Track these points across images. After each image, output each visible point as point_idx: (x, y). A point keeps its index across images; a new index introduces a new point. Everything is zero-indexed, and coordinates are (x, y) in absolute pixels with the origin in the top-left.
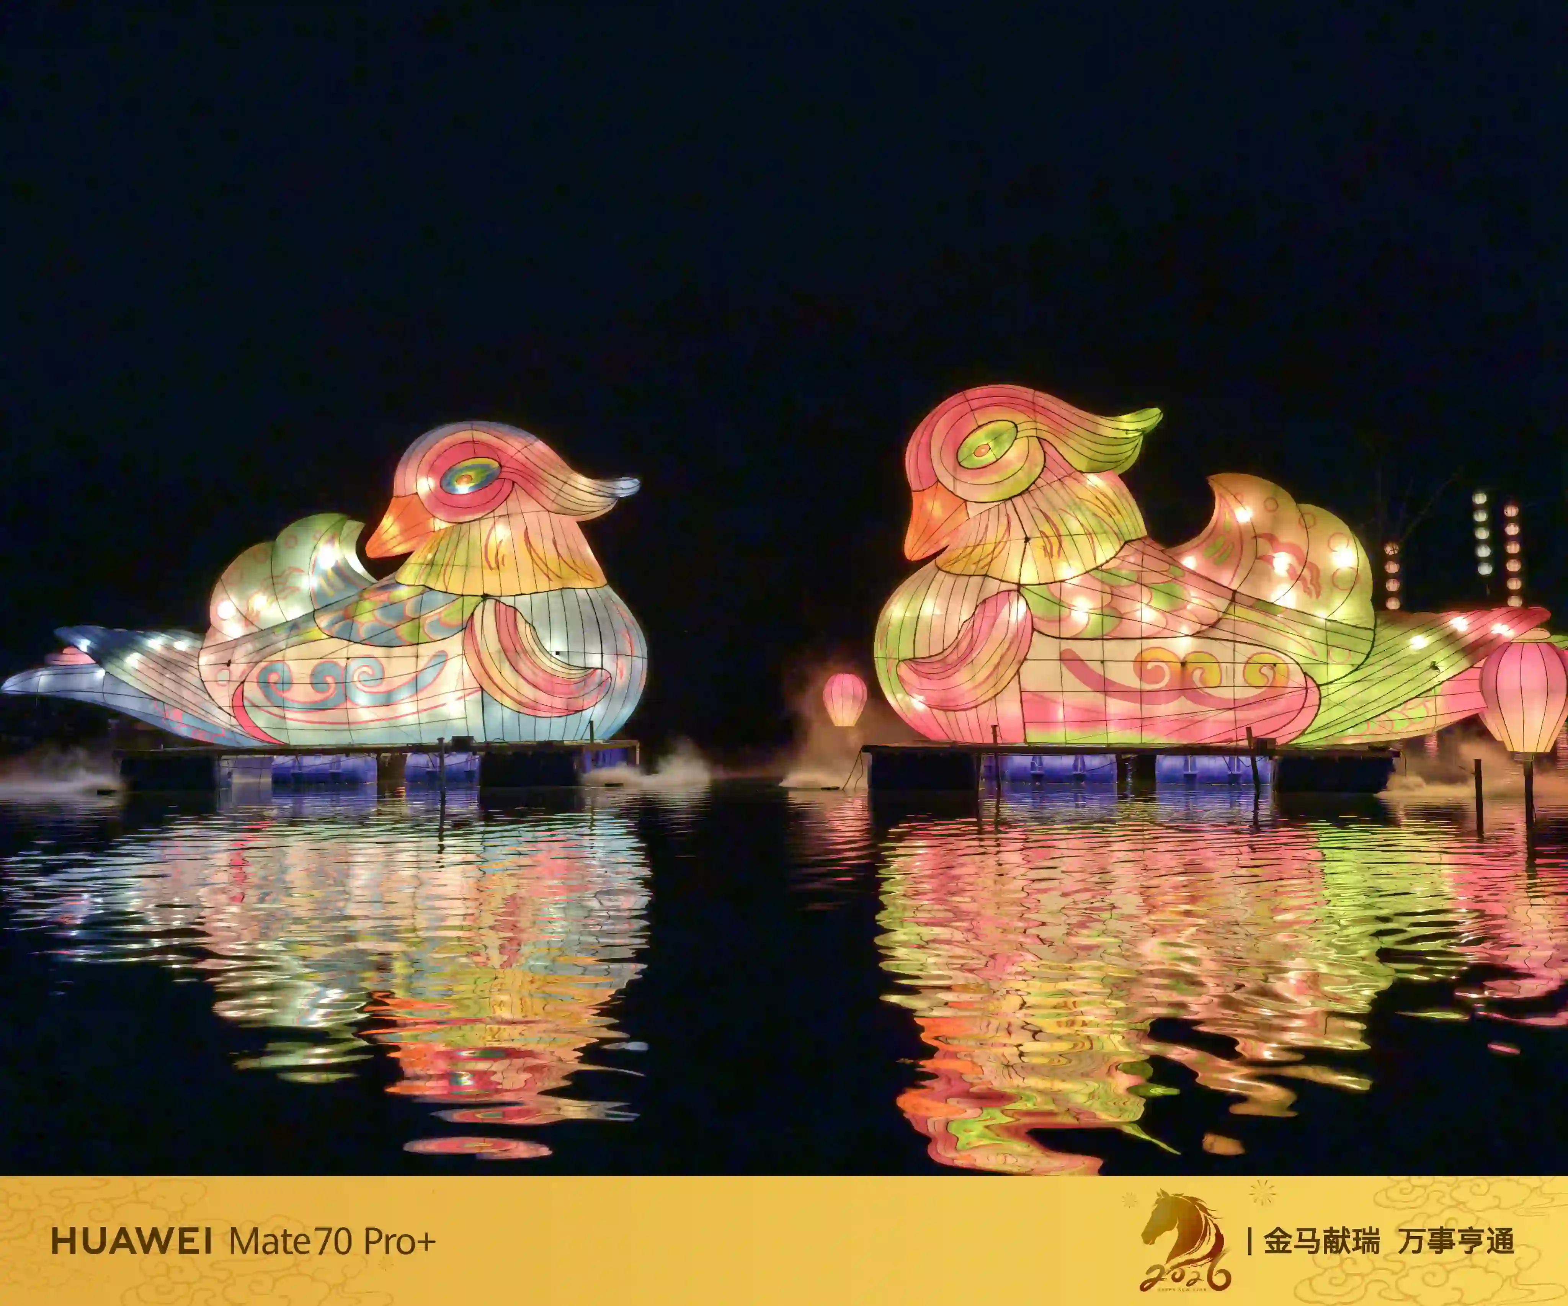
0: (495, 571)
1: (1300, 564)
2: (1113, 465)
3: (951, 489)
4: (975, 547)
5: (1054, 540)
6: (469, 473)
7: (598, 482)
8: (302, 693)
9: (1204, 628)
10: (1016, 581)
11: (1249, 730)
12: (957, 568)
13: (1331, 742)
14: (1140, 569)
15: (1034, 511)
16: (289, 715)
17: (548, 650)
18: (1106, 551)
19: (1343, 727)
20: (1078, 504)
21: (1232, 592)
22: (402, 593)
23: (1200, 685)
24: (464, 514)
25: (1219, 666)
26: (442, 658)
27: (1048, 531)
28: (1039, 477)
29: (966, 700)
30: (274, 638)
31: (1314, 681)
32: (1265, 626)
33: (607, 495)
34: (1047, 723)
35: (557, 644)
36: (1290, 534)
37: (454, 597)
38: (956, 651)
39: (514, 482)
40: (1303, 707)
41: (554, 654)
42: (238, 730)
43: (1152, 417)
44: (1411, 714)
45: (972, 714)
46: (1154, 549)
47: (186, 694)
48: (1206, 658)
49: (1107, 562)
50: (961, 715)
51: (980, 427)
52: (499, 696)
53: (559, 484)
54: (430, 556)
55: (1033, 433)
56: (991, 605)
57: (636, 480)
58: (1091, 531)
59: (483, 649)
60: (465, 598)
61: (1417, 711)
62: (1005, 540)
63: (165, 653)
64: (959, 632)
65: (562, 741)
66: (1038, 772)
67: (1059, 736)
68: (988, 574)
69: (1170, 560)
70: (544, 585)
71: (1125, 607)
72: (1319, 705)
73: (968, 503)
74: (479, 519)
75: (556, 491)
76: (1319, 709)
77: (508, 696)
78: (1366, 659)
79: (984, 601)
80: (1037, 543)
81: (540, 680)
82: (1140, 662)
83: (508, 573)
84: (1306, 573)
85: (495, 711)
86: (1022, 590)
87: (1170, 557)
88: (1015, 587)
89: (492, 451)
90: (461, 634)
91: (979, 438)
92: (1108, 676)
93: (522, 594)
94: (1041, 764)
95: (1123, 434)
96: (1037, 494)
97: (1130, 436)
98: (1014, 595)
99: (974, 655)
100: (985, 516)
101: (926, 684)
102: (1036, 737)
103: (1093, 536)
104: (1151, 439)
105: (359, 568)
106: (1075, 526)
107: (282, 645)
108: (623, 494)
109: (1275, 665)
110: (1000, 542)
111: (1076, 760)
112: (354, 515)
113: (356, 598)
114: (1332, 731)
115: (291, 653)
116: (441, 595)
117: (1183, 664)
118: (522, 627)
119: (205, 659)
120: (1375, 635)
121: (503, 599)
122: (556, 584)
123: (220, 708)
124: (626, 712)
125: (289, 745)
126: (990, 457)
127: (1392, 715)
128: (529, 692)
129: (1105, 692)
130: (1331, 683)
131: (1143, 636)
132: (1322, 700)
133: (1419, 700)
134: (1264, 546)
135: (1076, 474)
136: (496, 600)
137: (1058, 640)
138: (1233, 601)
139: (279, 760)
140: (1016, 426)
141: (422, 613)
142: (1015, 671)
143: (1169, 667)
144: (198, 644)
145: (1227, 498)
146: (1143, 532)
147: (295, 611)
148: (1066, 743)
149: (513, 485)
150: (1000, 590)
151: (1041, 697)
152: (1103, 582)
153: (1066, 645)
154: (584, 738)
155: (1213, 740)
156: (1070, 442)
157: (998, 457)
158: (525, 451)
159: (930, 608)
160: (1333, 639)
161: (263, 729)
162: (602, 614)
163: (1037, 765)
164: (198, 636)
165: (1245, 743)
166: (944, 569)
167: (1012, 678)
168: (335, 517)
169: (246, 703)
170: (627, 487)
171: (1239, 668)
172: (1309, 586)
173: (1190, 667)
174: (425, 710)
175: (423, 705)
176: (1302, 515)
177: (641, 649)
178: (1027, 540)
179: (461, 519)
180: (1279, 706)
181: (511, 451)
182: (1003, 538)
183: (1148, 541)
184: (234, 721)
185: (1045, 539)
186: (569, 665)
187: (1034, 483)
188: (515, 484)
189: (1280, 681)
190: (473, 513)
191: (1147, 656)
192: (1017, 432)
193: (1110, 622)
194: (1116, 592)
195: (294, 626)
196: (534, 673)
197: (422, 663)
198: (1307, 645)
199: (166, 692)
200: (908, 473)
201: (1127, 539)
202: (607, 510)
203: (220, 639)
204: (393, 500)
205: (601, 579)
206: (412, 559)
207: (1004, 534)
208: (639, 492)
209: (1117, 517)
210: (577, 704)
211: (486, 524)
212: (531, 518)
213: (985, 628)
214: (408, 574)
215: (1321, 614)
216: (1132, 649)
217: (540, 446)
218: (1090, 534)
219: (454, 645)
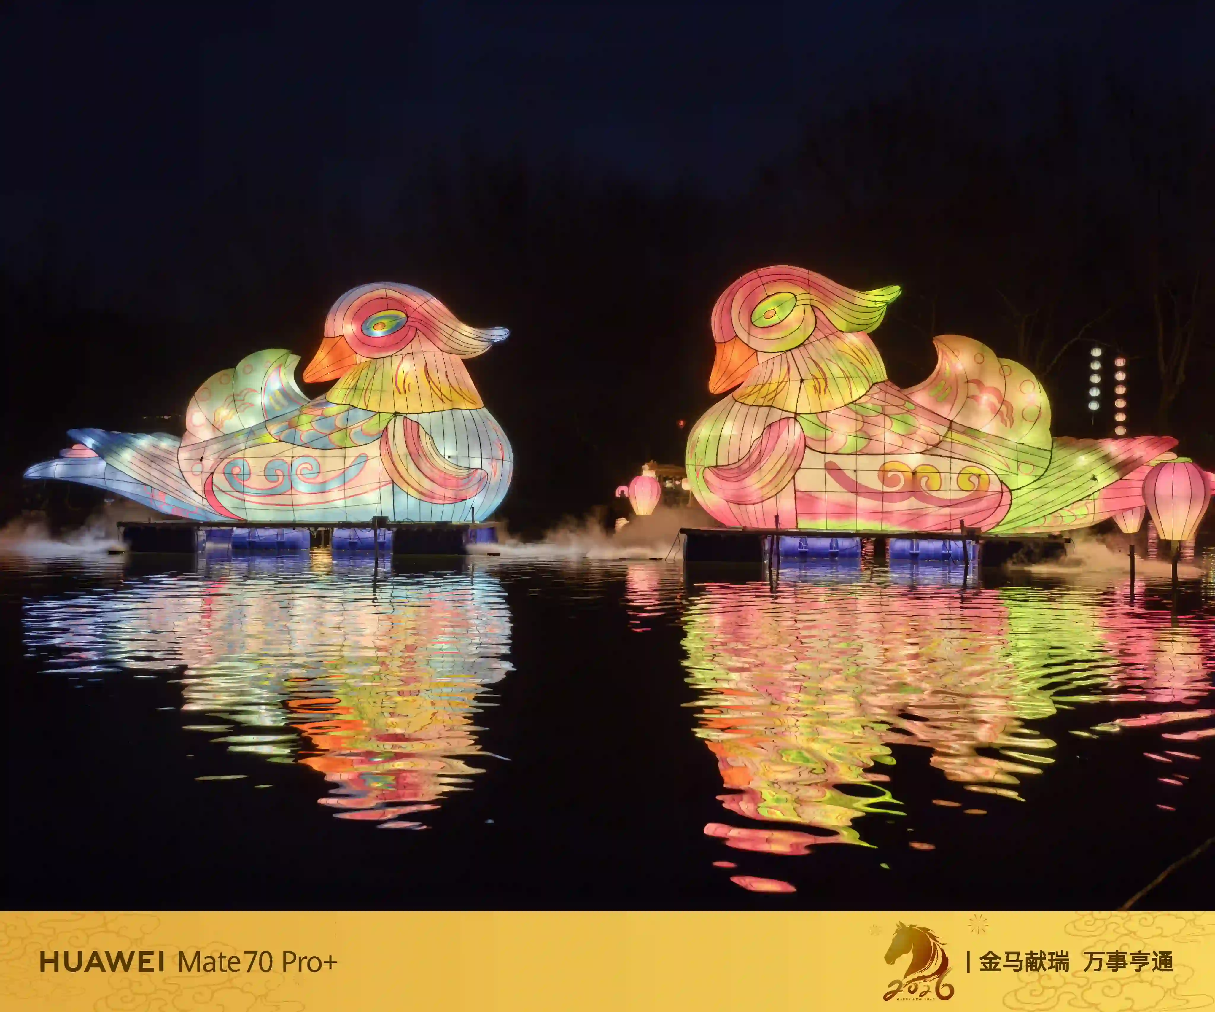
0: (403, 395)
1: (999, 402)
2: (865, 327)
3: (746, 342)
4: (763, 385)
5: (822, 382)
6: (383, 321)
7: (477, 330)
8: (257, 482)
9: (930, 447)
10: (794, 411)
11: (962, 522)
12: (750, 400)
13: (1018, 531)
14: (883, 403)
15: (807, 359)
16: (247, 498)
17: (443, 454)
18: (859, 391)
19: (1027, 520)
20: (840, 355)
21: (949, 422)
22: (332, 410)
23: (926, 489)
24: (379, 352)
25: (940, 475)
26: (363, 459)
27: (819, 375)
28: (811, 334)
29: (755, 498)
30: (235, 441)
31: (1007, 487)
32: (971, 447)
33: (485, 340)
34: (813, 515)
35: (449, 451)
36: (993, 381)
37: (373, 414)
38: (748, 462)
39: (417, 329)
40: (999, 506)
41: (446, 457)
42: (209, 508)
43: (893, 292)
44: (1077, 512)
45: (758, 507)
46: (894, 389)
47: (168, 481)
48: (930, 469)
49: (860, 398)
50: (751, 508)
51: (768, 297)
52: (405, 487)
53: (450, 331)
54: (353, 384)
55: (808, 302)
56: (775, 428)
57: (507, 329)
58: (848, 375)
59: (394, 453)
60: (381, 414)
61: (1081, 510)
62: (786, 380)
63: (152, 450)
64: (751, 447)
65: (451, 522)
66: (804, 550)
67: (822, 524)
68: (773, 405)
69: (905, 398)
70: (439, 406)
71: (874, 431)
72: (1011, 505)
73: (758, 353)
74: (391, 356)
75: (448, 336)
76: (1010, 508)
77: (412, 487)
78: (1045, 472)
79: (770, 425)
80: (809, 385)
81: (436, 475)
82: (883, 472)
83: (412, 396)
84: (1004, 409)
85: (402, 499)
86: (798, 418)
87: (906, 396)
88: (793, 415)
89: (401, 306)
90: (377, 442)
91: (767, 306)
92: (859, 481)
93: (423, 413)
94: (806, 544)
95: (872, 304)
96: (810, 347)
97: (877, 306)
98: (792, 420)
99: (762, 464)
100: (770, 362)
101: (726, 485)
102: (805, 524)
103: (850, 379)
104: (892, 308)
105: (297, 389)
106: (837, 372)
107: (242, 446)
108: (497, 340)
109: (980, 475)
110: (782, 382)
111: (832, 541)
112: (295, 351)
113: (297, 413)
114: (1019, 523)
115: (249, 452)
116: (361, 412)
117: (914, 473)
118: (423, 437)
119: (184, 455)
120: (1051, 454)
121: (408, 416)
122: (447, 406)
123: (195, 491)
124: (496, 500)
125: (246, 520)
126: (775, 319)
127: (1062, 512)
128: (427, 485)
129: (857, 493)
130: (1020, 489)
131: (886, 452)
132: (1013, 501)
133: (1083, 502)
134: (973, 389)
135: (837, 333)
136: (405, 417)
137: (823, 454)
138: (950, 428)
139: (237, 531)
140: (795, 297)
141: (349, 424)
142: (792, 476)
143: (904, 475)
144: (177, 444)
145: (948, 353)
146: (885, 376)
147: (251, 421)
148: (827, 529)
149: (416, 331)
150: (782, 417)
151: (811, 496)
152: (857, 413)
153: (829, 458)
154: (466, 520)
155: (934, 528)
156: (836, 310)
157: (781, 320)
158: (425, 306)
159: (729, 429)
160: (1023, 457)
161: (227, 508)
162: (481, 429)
163: (803, 545)
164: (176, 438)
165: (958, 531)
166: (741, 401)
167: (789, 482)
168: (281, 352)
169: (215, 489)
170: (499, 334)
171: (954, 476)
172: (1006, 418)
173: (919, 475)
174: (350, 497)
175: (350, 492)
176: (1002, 367)
177: (509, 454)
178: (802, 381)
179: (377, 355)
180: (983, 504)
181: (415, 305)
182: (784, 379)
183: (889, 383)
184: (205, 502)
185: (815, 380)
186: (457, 466)
187: (808, 338)
188: (418, 331)
189: (983, 487)
190: (387, 351)
191: (888, 467)
192: (796, 301)
193: (862, 443)
194: (866, 420)
195: (251, 432)
196: (432, 471)
197: (349, 461)
198: (1002, 460)
199: (154, 480)
200: (713, 330)
201: (874, 382)
202: (484, 351)
203: (194, 440)
204: (324, 340)
205: (480, 402)
206: (338, 385)
207: (785, 377)
208: (509, 338)
209: (868, 366)
210: (463, 494)
211: (396, 360)
212: (430, 357)
213: (770, 446)
214: (337, 395)
215: (1013, 439)
216: (877, 462)
217: (436, 302)
218: (848, 377)
219: (372, 449)
